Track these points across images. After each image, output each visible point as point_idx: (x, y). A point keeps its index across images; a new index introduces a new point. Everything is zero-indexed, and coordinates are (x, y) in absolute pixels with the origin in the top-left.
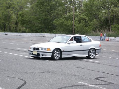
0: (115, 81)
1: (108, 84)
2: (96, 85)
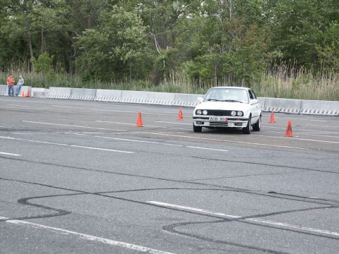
0: (72, 205)
1: (56, 215)
2: (26, 218)
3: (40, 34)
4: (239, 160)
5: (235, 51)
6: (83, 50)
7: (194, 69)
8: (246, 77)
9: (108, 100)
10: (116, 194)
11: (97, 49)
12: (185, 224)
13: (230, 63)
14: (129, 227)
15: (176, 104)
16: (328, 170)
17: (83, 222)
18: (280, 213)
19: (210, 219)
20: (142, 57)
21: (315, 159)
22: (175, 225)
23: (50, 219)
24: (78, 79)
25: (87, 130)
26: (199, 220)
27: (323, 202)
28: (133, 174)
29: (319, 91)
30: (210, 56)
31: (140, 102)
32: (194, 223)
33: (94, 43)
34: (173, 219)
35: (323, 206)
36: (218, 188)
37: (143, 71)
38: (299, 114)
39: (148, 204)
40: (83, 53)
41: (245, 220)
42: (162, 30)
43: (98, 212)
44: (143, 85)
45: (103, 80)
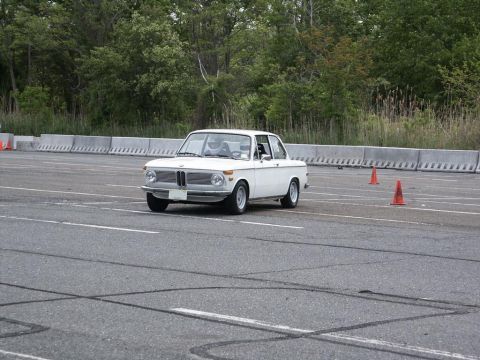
0: (52, 317)
1: (25, 333)
3: (25, 54)
4: (319, 242)
5: (318, 76)
6: (90, 79)
7: (260, 106)
8: (337, 115)
10: (123, 297)
11: (112, 76)
12: (225, 344)
13: (311, 95)
14: (138, 350)
16: (453, 255)
17: (67, 343)
18: (375, 324)
19: (266, 335)
20: (180, 87)
21: (436, 240)
22: (210, 346)
23: (13, 340)
24: (84, 122)
25: (91, 199)
26: (247, 338)
27: (441, 305)
28: (155, 266)
29: (447, 135)
30: (282, 83)
32: (239, 342)
33: (108, 68)
34: (209, 336)
35: (443, 311)
36: (282, 285)
37: (182, 109)
38: (416, 170)
39: (171, 313)
40: (91, 83)
41: (318, 336)
42: (210, 47)
43: (92, 327)
44: (182, 129)
45: (122, 123)
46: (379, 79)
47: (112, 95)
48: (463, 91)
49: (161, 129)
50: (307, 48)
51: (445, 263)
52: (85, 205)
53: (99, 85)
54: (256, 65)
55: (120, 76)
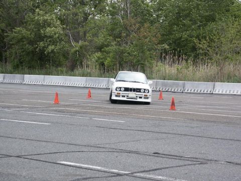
4: (133, 128)
5: (133, 44)
6: (13, 44)
7: (102, 59)
8: (142, 64)
9: (33, 83)
10: (34, 156)
11: (25, 43)
12: (86, 179)
13: (129, 53)
15: (87, 86)
16: (200, 135)
17: (6, 179)
18: (161, 169)
19: (107, 175)
20: (60, 49)
21: (191, 127)
22: (78, 180)
24: (9, 67)
25: (15, 107)
26: (97, 176)
27: (194, 160)
28: (49, 141)
29: (198, 74)
30: (113, 47)
31: (59, 84)
32: (93, 178)
33: (22, 39)
34: (78, 175)
35: (195, 163)
36: (114, 150)
37: (61, 60)
38: (183, 92)
39: (58, 164)
40: (13, 46)
41: (133, 175)
42: (76, 28)
43: (18, 171)
44: (61, 71)
45: (29, 67)
46: (163, 45)
47: (24, 53)
48: (207, 51)
49: (50, 71)
50: (126, 28)
51: (196, 139)
52: (11, 110)
53: (17, 47)
54: (100, 38)
55: (29, 43)
